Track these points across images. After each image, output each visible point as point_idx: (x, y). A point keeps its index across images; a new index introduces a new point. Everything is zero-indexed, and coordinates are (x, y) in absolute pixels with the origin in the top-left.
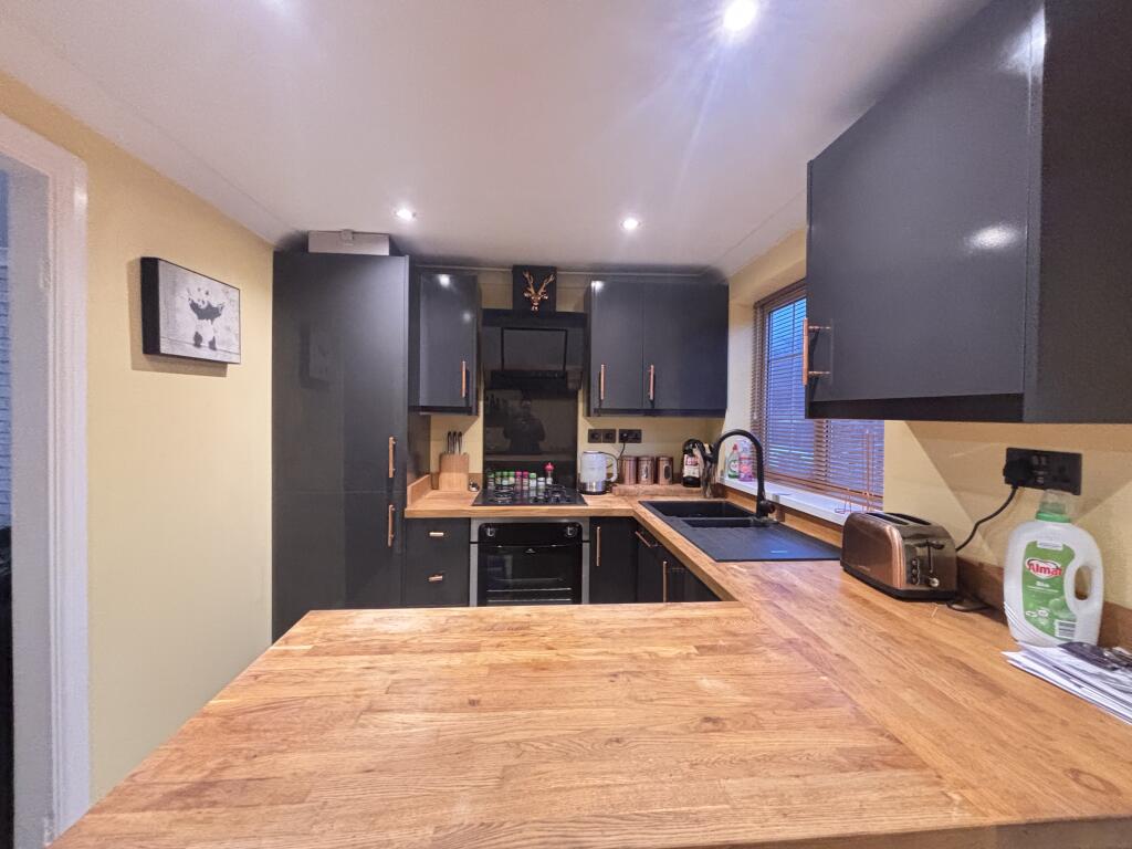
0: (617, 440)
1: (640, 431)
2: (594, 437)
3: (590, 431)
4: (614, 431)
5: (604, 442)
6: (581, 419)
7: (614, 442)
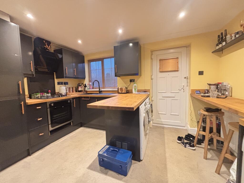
0: (64, 84)
1: (68, 82)
2: (59, 83)
3: (58, 82)
4: (63, 82)
5: (61, 85)
6: (55, 79)
7: (63, 85)
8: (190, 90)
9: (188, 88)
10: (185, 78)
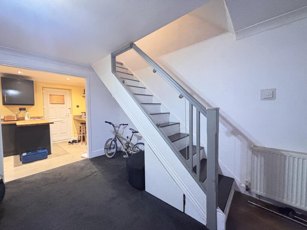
8: (73, 116)
9: (71, 114)
10: (69, 108)
